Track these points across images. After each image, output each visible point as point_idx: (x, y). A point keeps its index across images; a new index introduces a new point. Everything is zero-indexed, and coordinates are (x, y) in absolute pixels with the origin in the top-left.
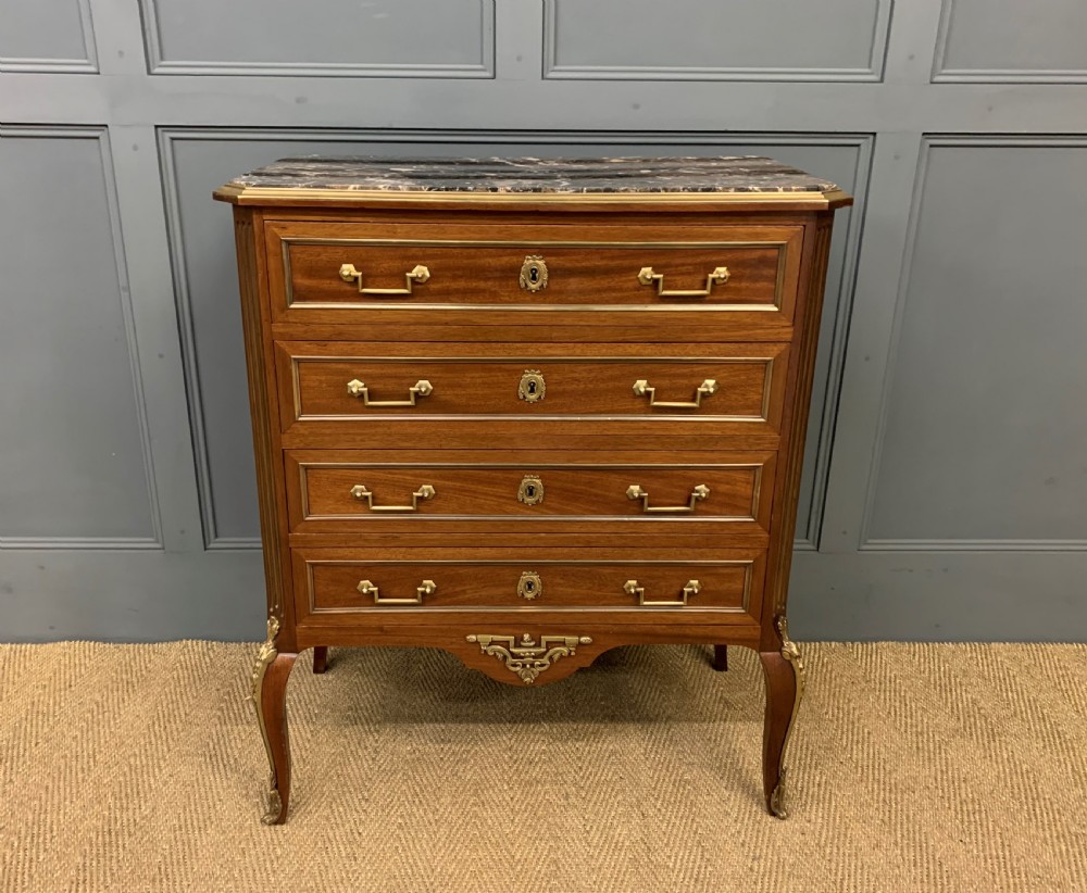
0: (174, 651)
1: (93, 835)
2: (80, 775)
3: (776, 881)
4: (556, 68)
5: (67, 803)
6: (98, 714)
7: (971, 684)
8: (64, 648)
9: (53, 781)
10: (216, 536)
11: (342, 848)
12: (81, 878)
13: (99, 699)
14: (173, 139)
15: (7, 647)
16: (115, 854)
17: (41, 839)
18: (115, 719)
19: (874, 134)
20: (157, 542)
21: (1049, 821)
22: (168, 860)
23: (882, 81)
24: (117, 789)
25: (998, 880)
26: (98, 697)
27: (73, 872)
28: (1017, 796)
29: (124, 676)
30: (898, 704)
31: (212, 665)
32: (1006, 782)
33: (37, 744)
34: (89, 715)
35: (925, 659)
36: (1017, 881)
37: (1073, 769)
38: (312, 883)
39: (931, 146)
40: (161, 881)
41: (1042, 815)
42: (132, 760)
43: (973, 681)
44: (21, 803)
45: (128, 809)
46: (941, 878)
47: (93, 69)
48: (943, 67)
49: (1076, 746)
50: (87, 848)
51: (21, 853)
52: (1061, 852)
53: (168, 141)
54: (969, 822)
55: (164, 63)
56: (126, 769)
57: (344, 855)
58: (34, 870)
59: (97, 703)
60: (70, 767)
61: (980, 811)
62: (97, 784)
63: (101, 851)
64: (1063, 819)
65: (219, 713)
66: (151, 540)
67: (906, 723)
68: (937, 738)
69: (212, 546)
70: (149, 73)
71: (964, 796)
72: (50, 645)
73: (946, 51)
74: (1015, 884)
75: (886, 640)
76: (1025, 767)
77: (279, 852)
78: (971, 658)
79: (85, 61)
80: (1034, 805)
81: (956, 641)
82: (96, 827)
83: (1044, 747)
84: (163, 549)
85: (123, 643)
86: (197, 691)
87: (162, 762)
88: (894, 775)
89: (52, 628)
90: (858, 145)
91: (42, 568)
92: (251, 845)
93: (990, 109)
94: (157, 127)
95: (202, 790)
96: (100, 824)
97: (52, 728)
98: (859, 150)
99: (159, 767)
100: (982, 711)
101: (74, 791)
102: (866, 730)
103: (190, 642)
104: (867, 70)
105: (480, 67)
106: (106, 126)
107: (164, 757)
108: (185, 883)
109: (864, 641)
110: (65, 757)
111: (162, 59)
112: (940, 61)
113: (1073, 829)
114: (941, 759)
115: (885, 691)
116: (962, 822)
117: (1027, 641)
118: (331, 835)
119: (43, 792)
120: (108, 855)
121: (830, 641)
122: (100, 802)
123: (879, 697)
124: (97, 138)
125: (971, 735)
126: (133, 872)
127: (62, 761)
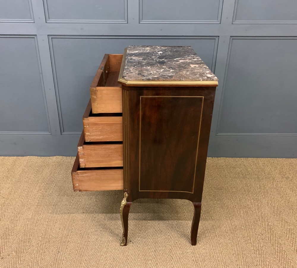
0: (54, 159)
1: (40, 197)
2: (36, 185)
3: (188, 207)
4: (142, 21)
5: (34, 190)
6: (38, 172)
7: (241, 167)
8: (28, 158)
9: (30, 186)
10: (64, 132)
11: (94, 200)
12: (38, 205)
13: (38, 169)
14: (52, 38)
15: (15, 157)
16: (45, 200)
17: (29, 197)
18: (42, 173)
19: (219, 36)
20: (50, 133)
21: (251, 196)
22: (57, 202)
23: (220, 24)
24: (44, 188)
25: (236, 207)
26: (37, 168)
27: (36, 204)
28: (245, 191)
29: (43, 164)
30: (223, 171)
31: (63, 161)
32: (244, 188)
33: (25, 178)
34: (36, 172)
35: (231, 161)
36: (241, 207)
37: (260, 185)
38: (88, 206)
39: (233, 39)
40: (55, 206)
41: (250, 195)
42: (47, 182)
43: (242, 166)
44: (23, 190)
45: (47, 192)
46: (224, 207)
47: (33, 22)
48: (235, 20)
49: (262, 181)
50: (39, 199)
51: (25, 200)
52: (252, 202)
53: (51, 39)
54: (233, 196)
55: (49, 20)
56: (46, 184)
57: (94, 201)
58: (28, 203)
59: (37, 170)
60: (33, 183)
61: (236, 194)
62: (39, 187)
63: (42, 200)
64: (254, 195)
65: (66, 172)
66: (48, 132)
67: (224, 176)
68: (230, 179)
69: (63, 134)
70: (46, 23)
71: (233, 191)
72: (25, 157)
73: (235, 16)
74: (240, 208)
75: (223, 157)
76: (249, 185)
77: (80, 200)
78: (243, 161)
79: (31, 20)
80: (249, 193)
81: (240, 157)
82: (40, 195)
83: (255, 181)
84: (51, 134)
85: (42, 156)
86: (60, 167)
87: (53, 182)
88: (218, 186)
89: (25, 153)
90: (215, 39)
91: (23, 139)
92: (74, 199)
93: (246, 30)
94: (48, 35)
95: (63, 188)
96: (41, 195)
97: (28, 175)
98: (215, 40)
99: (53, 183)
100: (242, 173)
101: (35, 188)
102: (214, 177)
103: (58, 156)
104: (217, 21)
105: (124, 21)
106: (36, 35)
107: (54, 181)
108: (60, 206)
109: (217, 157)
110: (32, 181)
111: (49, 19)
112: (234, 19)
113: (256, 198)
114: (230, 183)
115: (220, 168)
116: (232, 196)
117: (257, 157)
118: (92, 197)
119: (28, 188)
120: (43, 201)
121: (209, 157)
122: (41, 190)
123: (219, 170)
124: (34, 38)
125: (238, 178)
126: (49, 204)
127: (31, 182)
